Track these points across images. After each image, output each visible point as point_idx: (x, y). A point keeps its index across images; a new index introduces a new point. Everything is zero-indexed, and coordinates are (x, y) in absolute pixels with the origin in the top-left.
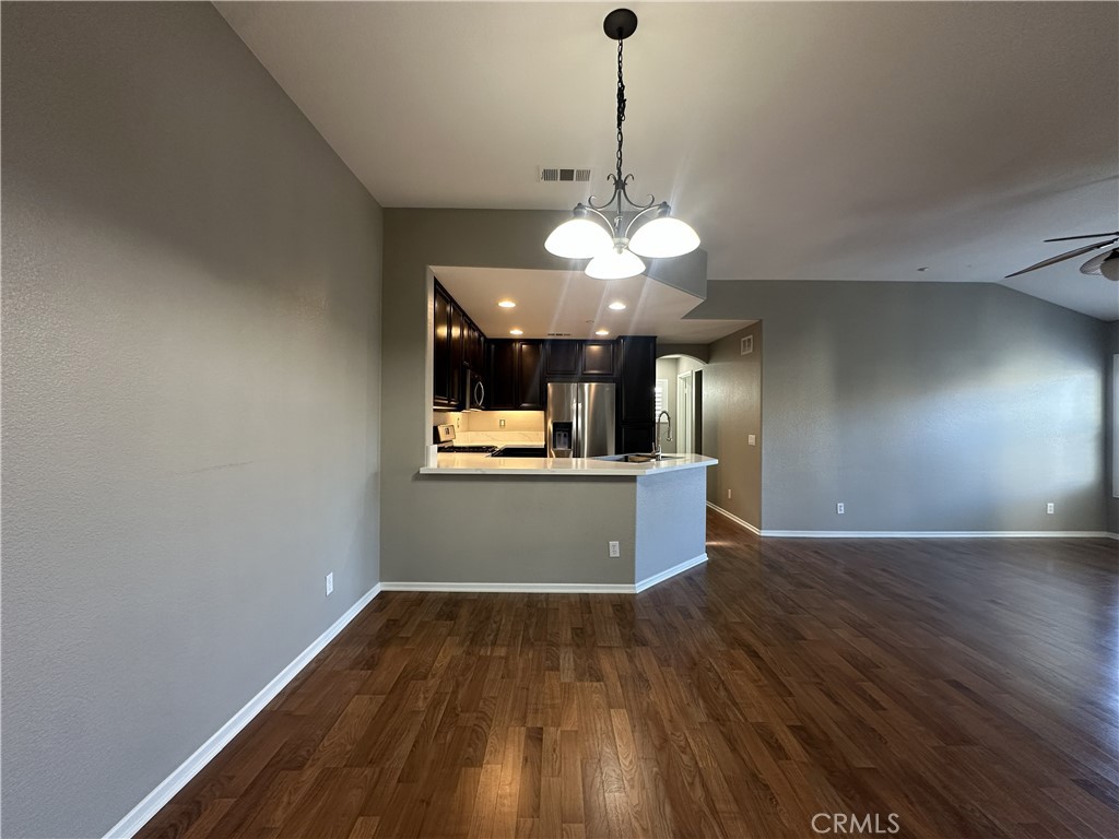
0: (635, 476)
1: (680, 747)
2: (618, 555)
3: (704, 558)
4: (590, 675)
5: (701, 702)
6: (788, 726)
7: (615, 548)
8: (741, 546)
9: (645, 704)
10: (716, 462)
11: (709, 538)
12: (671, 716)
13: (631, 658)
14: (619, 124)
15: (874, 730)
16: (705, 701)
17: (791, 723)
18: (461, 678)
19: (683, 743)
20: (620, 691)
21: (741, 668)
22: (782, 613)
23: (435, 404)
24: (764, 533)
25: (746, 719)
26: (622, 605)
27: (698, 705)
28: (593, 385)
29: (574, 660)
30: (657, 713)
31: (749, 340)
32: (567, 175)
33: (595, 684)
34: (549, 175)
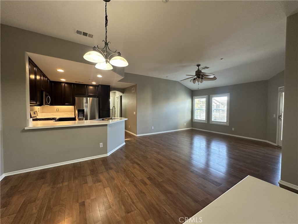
0: (107, 124)
1: (124, 191)
2: (102, 147)
3: (124, 143)
4: (97, 181)
5: (128, 179)
6: (147, 178)
7: (101, 145)
8: (133, 139)
9: (114, 184)
10: (127, 119)
11: (125, 138)
12: (121, 185)
13: (108, 174)
14: (106, 26)
15: (162, 173)
16: (128, 178)
17: (147, 177)
18: (51, 197)
19: (124, 190)
20: (107, 183)
21: (136, 168)
22: (143, 153)
23: (30, 103)
24: (138, 135)
25: (138, 180)
26: (104, 160)
27: (127, 180)
28: (91, 98)
29: (92, 179)
30: (117, 185)
31: (134, 89)
32: (85, 34)
33: (99, 183)
34: (78, 32)
